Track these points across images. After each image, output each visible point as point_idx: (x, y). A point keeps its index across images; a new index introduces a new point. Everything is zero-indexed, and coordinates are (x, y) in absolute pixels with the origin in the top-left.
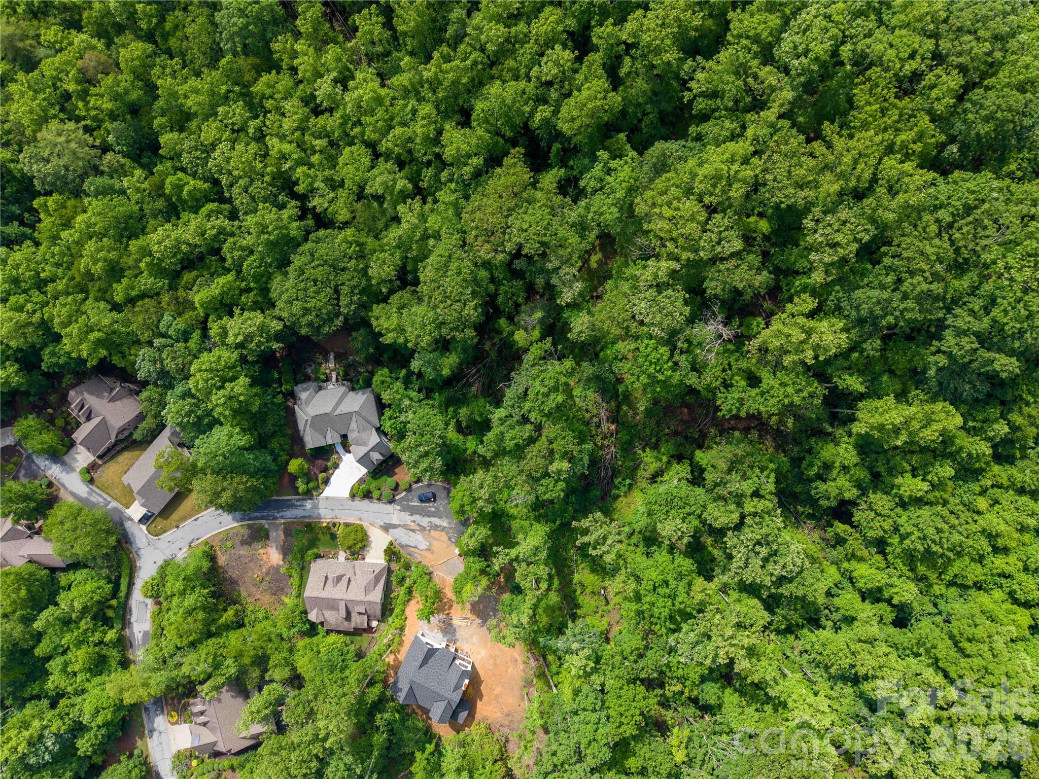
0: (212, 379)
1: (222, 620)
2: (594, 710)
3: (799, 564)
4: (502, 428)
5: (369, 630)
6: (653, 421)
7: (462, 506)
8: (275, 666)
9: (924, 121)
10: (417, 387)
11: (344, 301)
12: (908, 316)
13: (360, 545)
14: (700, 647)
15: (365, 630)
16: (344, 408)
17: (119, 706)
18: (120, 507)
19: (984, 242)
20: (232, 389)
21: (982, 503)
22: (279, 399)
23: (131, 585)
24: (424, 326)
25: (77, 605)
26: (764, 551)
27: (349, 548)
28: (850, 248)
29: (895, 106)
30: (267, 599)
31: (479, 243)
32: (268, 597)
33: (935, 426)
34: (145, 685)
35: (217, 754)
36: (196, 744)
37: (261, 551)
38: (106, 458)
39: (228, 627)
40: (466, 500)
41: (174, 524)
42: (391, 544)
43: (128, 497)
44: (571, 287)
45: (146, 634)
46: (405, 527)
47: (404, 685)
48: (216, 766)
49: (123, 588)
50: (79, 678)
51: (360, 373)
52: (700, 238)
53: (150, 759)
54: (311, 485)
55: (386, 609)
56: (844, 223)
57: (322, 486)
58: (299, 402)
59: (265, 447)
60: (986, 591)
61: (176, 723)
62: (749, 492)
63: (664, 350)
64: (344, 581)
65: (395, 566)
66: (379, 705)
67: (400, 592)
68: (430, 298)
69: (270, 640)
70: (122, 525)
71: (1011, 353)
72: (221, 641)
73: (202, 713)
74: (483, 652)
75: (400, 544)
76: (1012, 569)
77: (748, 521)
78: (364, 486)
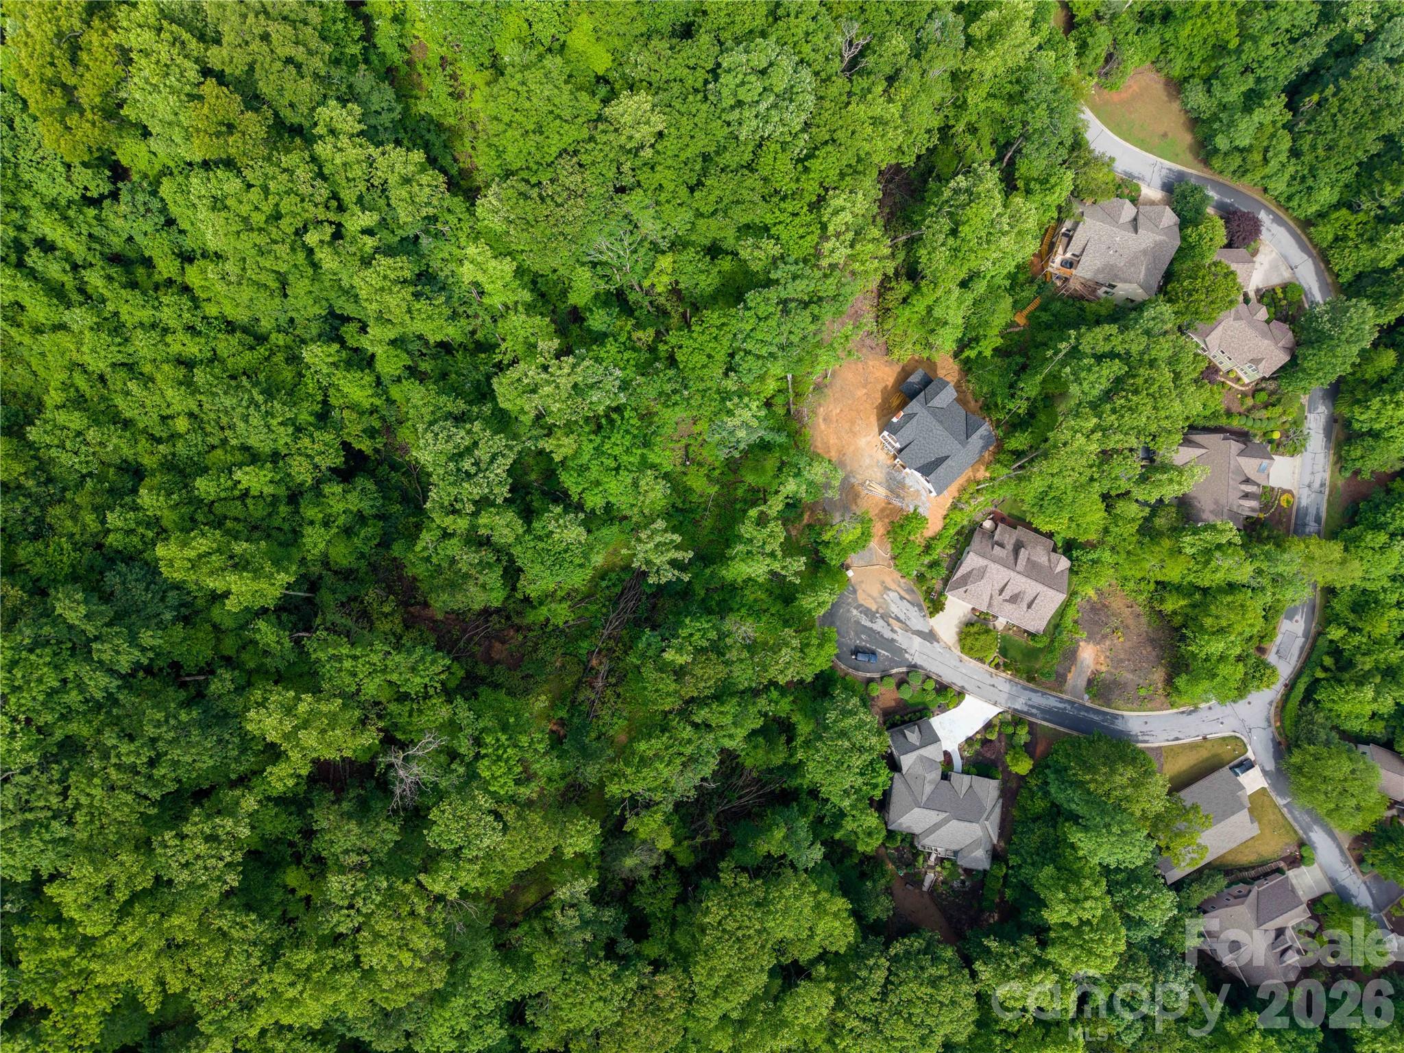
0: (1092, 940)
1: (1182, 603)
2: (747, 352)
3: (429, 435)
4: (733, 731)
5: (998, 519)
6: (541, 654)
7: (820, 646)
8: (1133, 520)
9: (28, 964)
10: (829, 806)
11: (880, 976)
12: (160, 716)
13: (973, 630)
14: (590, 381)
15: (1003, 520)
16: (933, 817)
17: (1351, 544)
18: (1273, 794)
19: (26, 779)
20: (1070, 912)
21: (182, 424)
22: (1014, 860)
23: (1290, 687)
24: (786, 911)
25: (1369, 692)
26: (467, 465)
27: (987, 631)
28: (194, 829)
29: (56, 999)
30: (1117, 604)
31: (669, 1000)
32: (1114, 605)
33: (193, 554)
34: (1310, 558)
35: (1243, 436)
36: (1265, 462)
37: (1103, 668)
38: (1273, 866)
39: (1178, 589)
40: (812, 652)
41: (1208, 745)
42: (932, 614)
43: (1257, 805)
44: (572, 895)
45: (1290, 617)
46: (907, 628)
47: (976, 440)
48: (1250, 423)
49: (1301, 687)
50: (1394, 598)
51: (897, 849)
52: (377, 906)
53: (1332, 458)
54: (1010, 730)
55: (966, 537)
56: (186, 865)
57: (996, 722)
58: (989, 847)
59: (1053, 804)
60: (224, 317)
61: (1285, 491)
62: (454, 541)
63: (484, 771)
64: (1007, 594)
65: (937, 584)
66: (1017, 424)
67: (941, 551)
68: (763, 947)
69: (1129, 553)
70: (1278, 770)
71: (57, 620)
72: (1191, 578)
73: (1246, 496)
74: (862, 442)
75: (921, 609)
76: (181, 336)
77: (470, 508)
78: (941, 701)
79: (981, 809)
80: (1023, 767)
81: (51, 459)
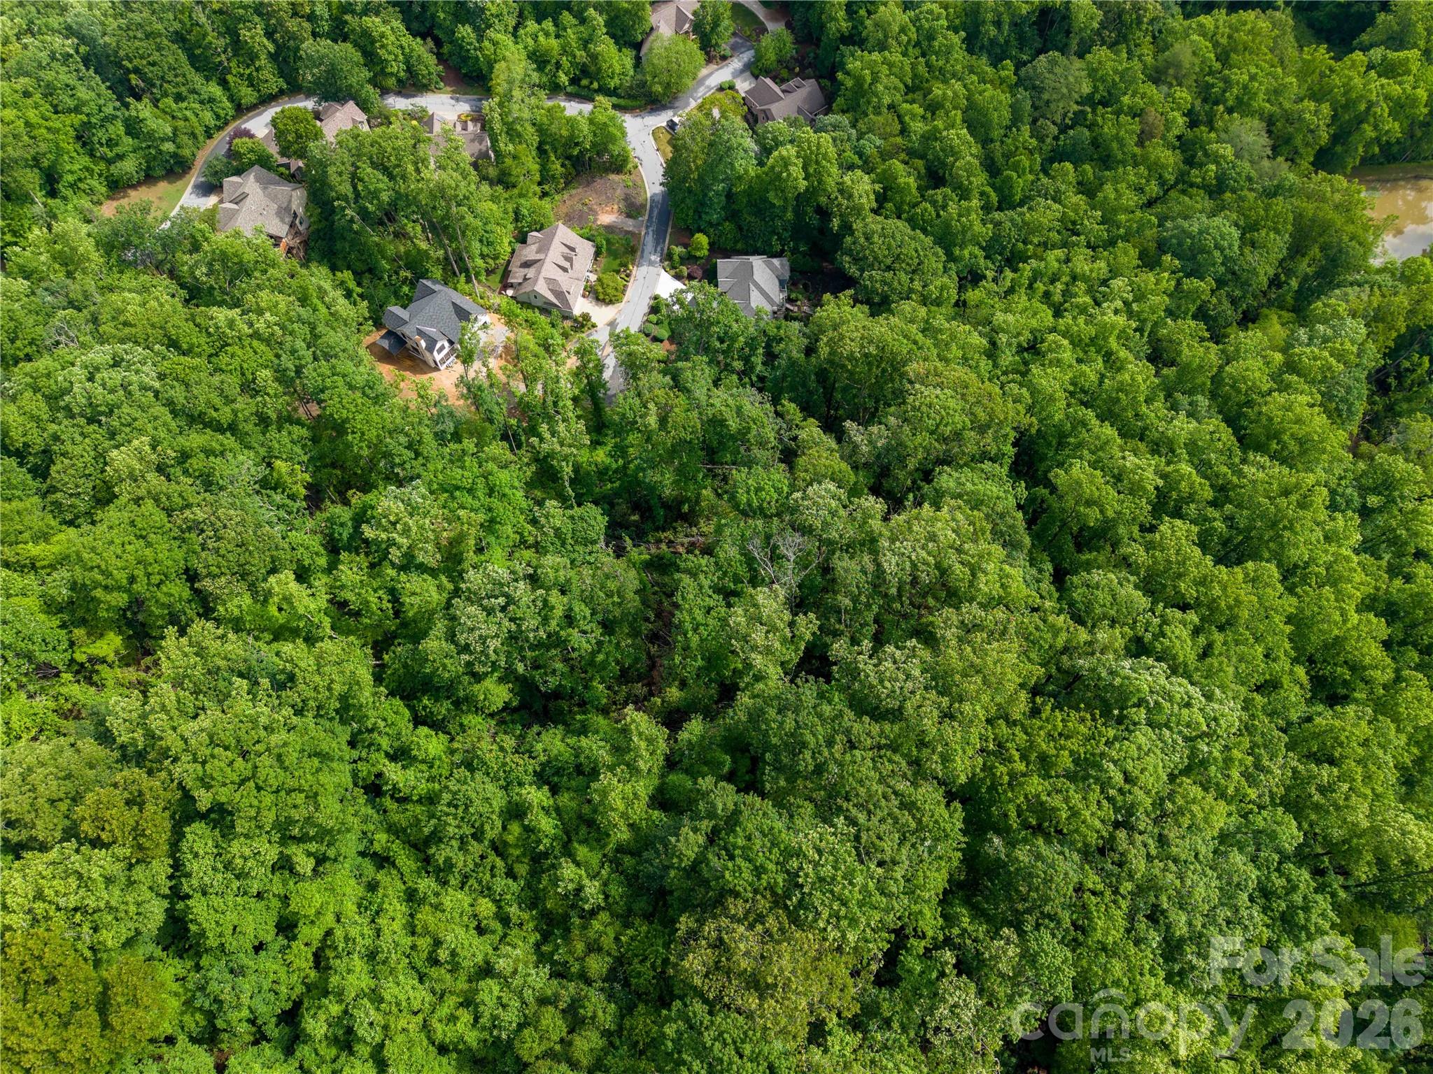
1: (553, 159)
5: (506, 286)
13: (600, 296)
15: (505, 282)
20: (795, 166)
27: (599, 283)
32: (565, 211)
36: (438, 123)
37: (616, 207)
39: (545, 164)
41: (662, 147)
42: (594, 326)
45: (562, 110)
47: (438, 289)
53: (430, 94)
54: (677, 260)
57: (672, 272)
58: (770, 259)
61: (461, 114)
64: (567, 265)
65: (568, 323)
75: (591, 333)
76: (383, 922)
78: (662, 309)
79: (742, 264)
80: (702, 239)
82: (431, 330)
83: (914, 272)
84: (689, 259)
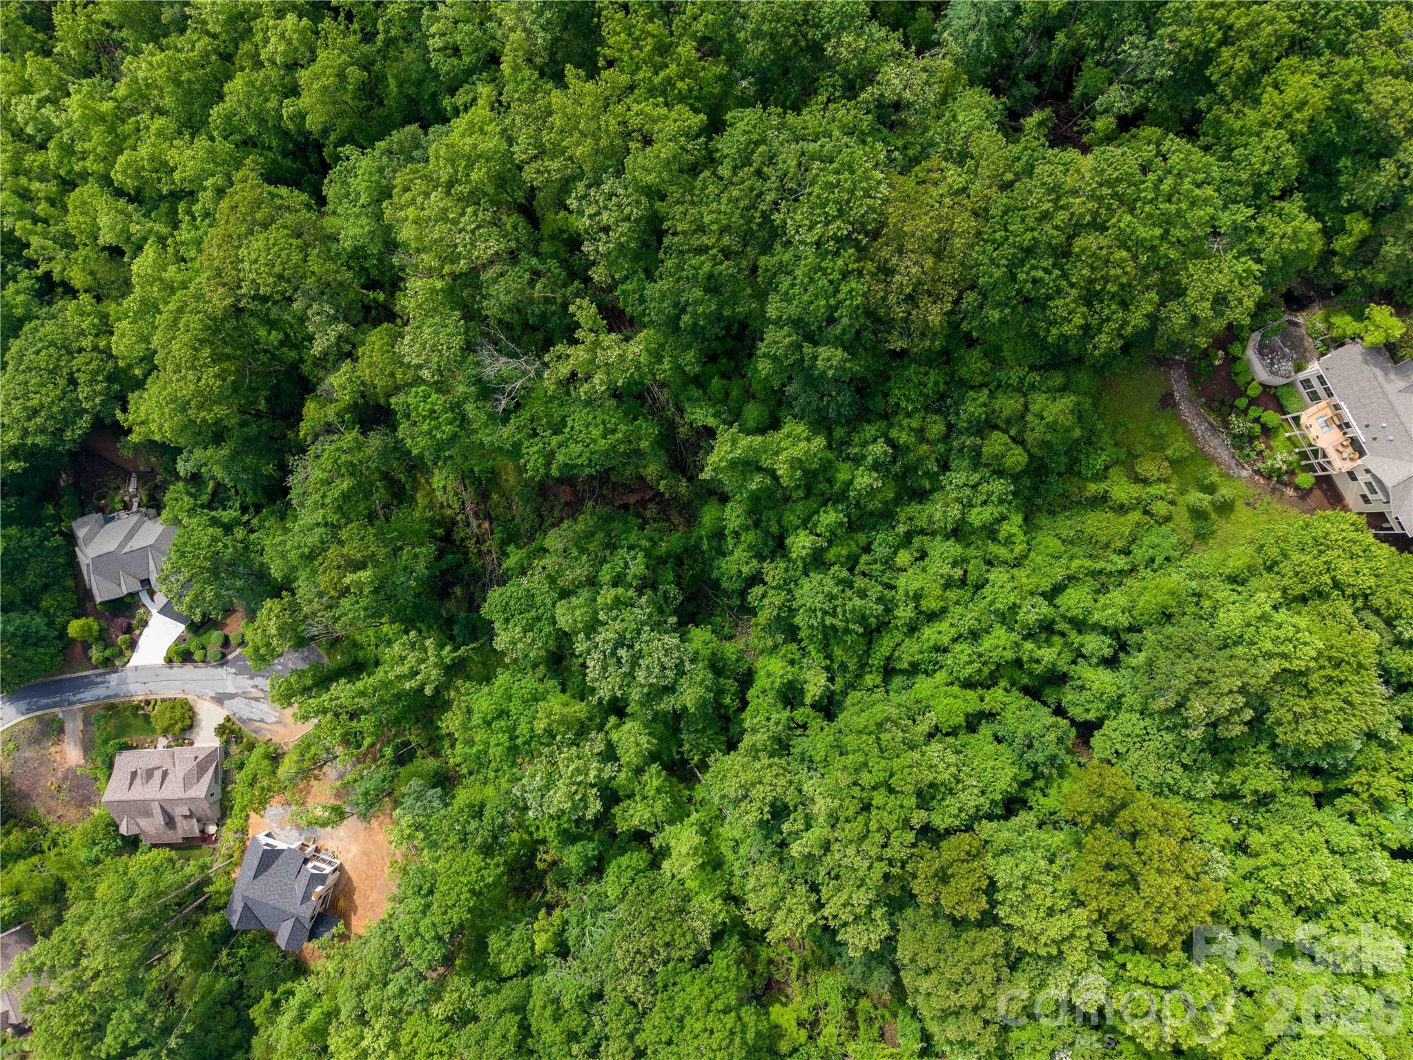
5: (205, 838)
10: (237, 505)
13: (181, 725)
14: (551, 793)
15: (200, 840)
16: (136, 543)
27: (168, 730)
28: (621, 230)
32: (74, 811)
37: (53, 750)
39: (17, 857)
42: (228, 719)
44: (325, 332)
46: (245, 695)
47: (238, 906)
48: (17, 1046)
54: (110, 652)
55: (225, 807)
57: (127, 653)
58: (79, 542)
59: (36, 608)
62: (606, 579)
64: (158, 775)
65: (234, 749)
69: (71, 867)
74: (355, 849)
75: (240, 719)
76: (946, 640)
77: (602, 616)
78: (183, 646)
79: (97, 571)
80: (74, 628)
81: (975, 470)
82: (300, 886)
83: (70, 352)
84: (104, 638)
